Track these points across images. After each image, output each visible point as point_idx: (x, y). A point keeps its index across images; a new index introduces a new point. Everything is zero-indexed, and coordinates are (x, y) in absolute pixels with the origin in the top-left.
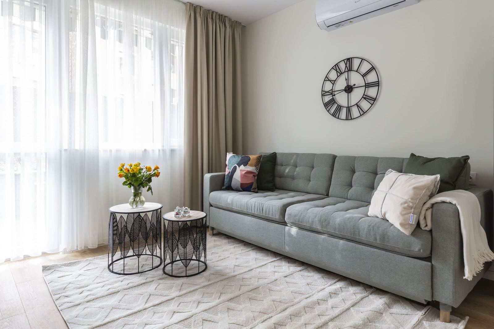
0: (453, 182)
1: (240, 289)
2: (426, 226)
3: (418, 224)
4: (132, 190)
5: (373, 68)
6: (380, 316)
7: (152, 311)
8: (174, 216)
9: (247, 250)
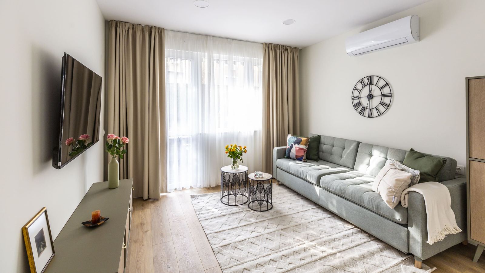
0: (435, 175)
1: (289, 224)
2: (405, 205)
3: (400, 203)
4: (232, 159)
5: (387, 84)
6: (372, 256)
7: (241, 229)
8: (254, 176)
9: (298, 199)
